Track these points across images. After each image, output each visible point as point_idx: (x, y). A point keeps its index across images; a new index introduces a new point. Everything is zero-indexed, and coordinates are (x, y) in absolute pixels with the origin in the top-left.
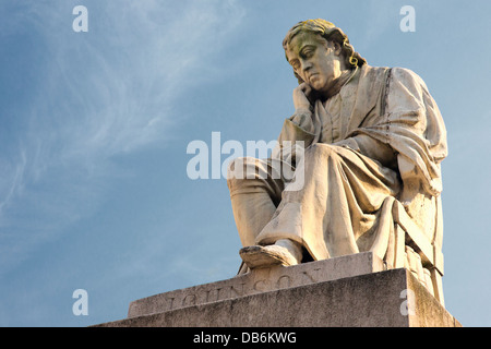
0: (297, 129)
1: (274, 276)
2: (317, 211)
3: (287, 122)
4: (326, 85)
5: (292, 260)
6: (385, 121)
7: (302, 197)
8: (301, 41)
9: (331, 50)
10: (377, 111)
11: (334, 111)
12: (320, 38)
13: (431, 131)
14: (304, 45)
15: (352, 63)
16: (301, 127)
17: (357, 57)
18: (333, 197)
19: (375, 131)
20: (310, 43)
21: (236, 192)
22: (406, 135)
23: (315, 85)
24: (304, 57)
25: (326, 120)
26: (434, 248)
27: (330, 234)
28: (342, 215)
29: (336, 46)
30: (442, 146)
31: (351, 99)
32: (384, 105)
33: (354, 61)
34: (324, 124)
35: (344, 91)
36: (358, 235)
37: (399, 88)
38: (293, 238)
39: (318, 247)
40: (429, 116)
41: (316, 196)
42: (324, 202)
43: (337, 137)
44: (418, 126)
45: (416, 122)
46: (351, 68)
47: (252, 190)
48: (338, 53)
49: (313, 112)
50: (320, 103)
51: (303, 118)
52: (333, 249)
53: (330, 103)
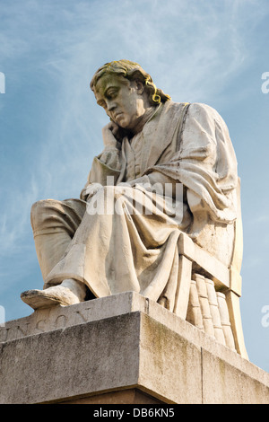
0: (104, 167)
1: (53, 316)
2: (100, 251)
3: (95, 160)
4: (130, 123)
5: (74, 299)
6: (177, 157)
7: (87, 239)
8: (105, 83)
9: (134, 89)
10: (173, 147)
11: (138, 148)
12: (123, 79)
13: (220, 164)
14: (108, 86)
15: (156, 99)
16: (107, 166)
17: (161, 94)
18: (116, 236)
19: (167, 168)
20: (113, 84)
21: (38, 233)
22: (194, 170)
23: (121, 122)
24: (110, 98)
25: (130, 156)
26: (230, 272)
27: (112, 272)
28: (124, 253)
29: (138, 85)
30: (231, 178)
31: (152, 135)
32: (179, 141)
33: (157, 98)
34: (129, 160)
35: (147, 128)
36: (141, 270)
37: (193, 124)
38: (76, 278)
39: (99, 284)
40: (220, 150)
41: (100, 237)
42: (108, 242)
43: (139, 173)
44: (207, 161)
45: (205, 158)
46: (155, 105)
47: (52, 231)
48: (141, 92)
49: (120, 149)
50: (127, 140)
51: (109, 156)
52: (115, 285)
53: (135, 140)
